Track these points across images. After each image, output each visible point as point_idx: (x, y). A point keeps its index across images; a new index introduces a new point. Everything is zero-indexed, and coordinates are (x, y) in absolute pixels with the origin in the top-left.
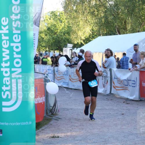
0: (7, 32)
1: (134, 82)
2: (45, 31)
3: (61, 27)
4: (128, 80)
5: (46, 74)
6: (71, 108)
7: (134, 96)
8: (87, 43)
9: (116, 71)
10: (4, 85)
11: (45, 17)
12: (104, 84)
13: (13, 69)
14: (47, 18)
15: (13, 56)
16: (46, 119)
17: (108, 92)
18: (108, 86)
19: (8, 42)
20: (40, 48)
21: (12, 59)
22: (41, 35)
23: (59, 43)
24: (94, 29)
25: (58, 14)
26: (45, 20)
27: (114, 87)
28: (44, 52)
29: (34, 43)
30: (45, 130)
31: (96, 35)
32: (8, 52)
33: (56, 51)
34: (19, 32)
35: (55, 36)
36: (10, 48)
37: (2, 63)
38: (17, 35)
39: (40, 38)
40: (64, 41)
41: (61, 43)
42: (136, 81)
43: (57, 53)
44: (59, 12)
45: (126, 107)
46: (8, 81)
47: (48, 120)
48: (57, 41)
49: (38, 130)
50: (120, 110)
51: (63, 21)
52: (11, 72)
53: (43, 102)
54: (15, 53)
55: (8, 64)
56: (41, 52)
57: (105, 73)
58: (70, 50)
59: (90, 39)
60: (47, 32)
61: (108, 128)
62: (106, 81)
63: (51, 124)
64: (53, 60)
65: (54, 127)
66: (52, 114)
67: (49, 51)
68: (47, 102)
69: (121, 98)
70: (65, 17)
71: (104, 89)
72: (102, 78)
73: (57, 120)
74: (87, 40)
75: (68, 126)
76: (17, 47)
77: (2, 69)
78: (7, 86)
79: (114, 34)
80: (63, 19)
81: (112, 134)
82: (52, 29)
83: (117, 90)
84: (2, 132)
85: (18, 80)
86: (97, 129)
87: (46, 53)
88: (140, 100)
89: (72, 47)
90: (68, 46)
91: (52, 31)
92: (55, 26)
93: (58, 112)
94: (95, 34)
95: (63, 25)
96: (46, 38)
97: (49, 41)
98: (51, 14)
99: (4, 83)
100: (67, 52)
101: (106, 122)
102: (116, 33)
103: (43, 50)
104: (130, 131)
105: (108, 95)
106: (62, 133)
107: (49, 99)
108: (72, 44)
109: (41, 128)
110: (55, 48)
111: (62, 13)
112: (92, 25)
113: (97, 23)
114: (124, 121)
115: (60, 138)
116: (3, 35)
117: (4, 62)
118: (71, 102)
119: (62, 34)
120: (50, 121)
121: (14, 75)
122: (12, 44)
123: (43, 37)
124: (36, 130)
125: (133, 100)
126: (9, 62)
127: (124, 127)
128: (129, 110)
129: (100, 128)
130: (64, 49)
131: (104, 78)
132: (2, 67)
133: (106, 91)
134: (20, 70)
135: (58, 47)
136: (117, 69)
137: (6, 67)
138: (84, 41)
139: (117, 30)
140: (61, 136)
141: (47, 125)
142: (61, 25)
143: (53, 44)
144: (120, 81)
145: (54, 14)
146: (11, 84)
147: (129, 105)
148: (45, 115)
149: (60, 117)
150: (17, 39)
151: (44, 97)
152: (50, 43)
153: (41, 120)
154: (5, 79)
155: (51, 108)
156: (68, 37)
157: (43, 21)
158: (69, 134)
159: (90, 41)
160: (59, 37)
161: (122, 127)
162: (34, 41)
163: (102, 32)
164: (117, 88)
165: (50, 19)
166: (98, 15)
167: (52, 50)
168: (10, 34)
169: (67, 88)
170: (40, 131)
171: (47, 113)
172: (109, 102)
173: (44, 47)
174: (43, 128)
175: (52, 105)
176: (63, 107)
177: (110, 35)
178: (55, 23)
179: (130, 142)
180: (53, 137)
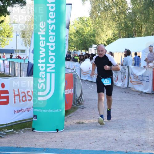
0: (44, 33)
1: (148, 78)
2: (74, 34)
3: (87, 30)
4: (143, 76)
5: (74, 70)
6: (94, 99)
7: (148, 90)
8: (108, 44)
9: (133, 68)
10: (40, 77)
11: (74, 22)
12: (122, 79)
13: (48, 65)
14: (76, 22)
15: (48, 54)
16: (73, 107)
17: (126, 86)
18: (126, 81)
19: (44, 42)
20: (69, 48)
21: (47, 56)
22: (71, 37)
23: (85, 44)
24: (115, 32)
25: (85, 19)
26: (74, 25)
27: (131, 82)
28: (73, 51)
29: (66, 43)
30: (72, 116)
31: (117, 38)
32: (44, 50)
33: (83, 50)
34: (54, 34)
35: (83, 37)
36: (46, 47)
37: (39, 59)
38: (52, 36)
39: (70, 39)
40: (90, 42)
41: (87, 44)
42: (149, 77)
43: (84, 52)
44: (86, 17)
45: (141, 99)
46: (43, 75)
47: (75, 108)
48: (84, 42)
49: (67, 117)
50: (136, 101)
51: (90, 25)
52: (47, 67)
53: (72, 93)
54: (50, 51)
55: (44, 61)
56: (70, 51)
57: (124, 70)
58: (95, 49)
59: (112, 41)
60: (76, 34)
61: (125, 117)
62: (124, 76)
63: (77, 112)
64: (81, 57)
65: (80, 114)
66: (79, 103)
67: (77, 50)
68: (74, 93)
69: (137, 91)
70: (91, 22)
71: (122, 83)
72: (121, 73)
73: (82, 108)
74: (109, 42)
75: (92, 114)
76: (52, 47)
77: (39, 65)
78: (42, 79)
79: (132, 37)
80: (89, 24)
81: (128, 122)
82: (80, 32)
83: (133, 84)
84: (37, 117)
85: (52, 74)
86: (116, 117)
87: (75, 52)
88: (152, 93)
89: (96, 47)
90: (93, 46)
91: (80, 34)
92: (82, 29)
93: (84, 102)
94: (116, 36)
95: (89, 29)
96: (75, 39)
97: (77, 42)
98: (79, 19)
99: (40, 76)
100: (92, 51)
101: (123, 111)
102: (134, 36)
103: (72, 49)
104: (143, 119)
105: (125, 88)
106: (86, 120)
107: (76, 91)
108: (96, 44)
109: (69, 114)
110: (82, 48)
111: (88, 19)
112: (114, 29)
113: (117, 27)
114: (139, 111)
115: (85, 124)
116: (40, 36)
117: (40, 59)
118: (95, 94)
119: (88, 36)
120: (76, 110)
121: (48, 70)
122: (48, 44)
123: (72, 38)
124: (65, 117)
125: (147, 93)
126: (45, 59)
127: (139, 116)
128: (143, 101)
129: (118, 116)
130: (90, 49)
131: (122, 74)
132: (39, 63)
133: (124, 85)
134: (53, 66)
135: (84, 47)
136: (133, 66)
137: (42, 63)
138: (106, 42)
139: (134, 33)
140: (85, 122)
141: (74, 113)
142: (87, 29)
143: (81, 45)
144: (136, 77)
145: (82, 20)
146: (46, 78)
147: (143, 97)
148: (73, 104)
149: (85, 106)
150: (52, 40)
151: (73, 89)
152: (78, 44)
153: (69, 108)
154: (41, 73)
155: (78, 98)
156: (93, 38)
157: (72, 25)
158: (92, 121)
159: (112, 42)
160: (86, 39)
161: (137, 116)
162: (66, 41)
163: (122, 35)
164: (133, 83)
165: (79, 23)
166: (118, 21)
167: (79, 49)
168: (47, 36)
169: (92, 82)
170: (68, 118)
171: (74, 103)
172: (126, 94)
173: (73, 46)
174: (71, 115)
175: (79, 96)
176: (88, 98)
177: (129, 37)
178: (83, 27)
179: (144, 129)
180: (79, 123)
